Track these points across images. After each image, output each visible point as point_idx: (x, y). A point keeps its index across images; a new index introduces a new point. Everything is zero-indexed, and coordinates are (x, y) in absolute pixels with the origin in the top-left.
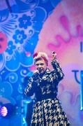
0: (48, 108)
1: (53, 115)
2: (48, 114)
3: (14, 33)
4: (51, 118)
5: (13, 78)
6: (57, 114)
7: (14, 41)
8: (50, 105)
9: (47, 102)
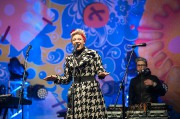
0: (86, 90)
1: (91, 98)
2: (86, 97)
3: (116, 4)
4: (88, 101)
5: (116, 53)
6: (95, 97)
7: (116, 13)
8: (88, 87)
9: (86, 84)
